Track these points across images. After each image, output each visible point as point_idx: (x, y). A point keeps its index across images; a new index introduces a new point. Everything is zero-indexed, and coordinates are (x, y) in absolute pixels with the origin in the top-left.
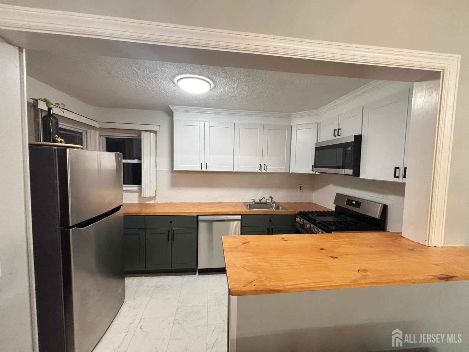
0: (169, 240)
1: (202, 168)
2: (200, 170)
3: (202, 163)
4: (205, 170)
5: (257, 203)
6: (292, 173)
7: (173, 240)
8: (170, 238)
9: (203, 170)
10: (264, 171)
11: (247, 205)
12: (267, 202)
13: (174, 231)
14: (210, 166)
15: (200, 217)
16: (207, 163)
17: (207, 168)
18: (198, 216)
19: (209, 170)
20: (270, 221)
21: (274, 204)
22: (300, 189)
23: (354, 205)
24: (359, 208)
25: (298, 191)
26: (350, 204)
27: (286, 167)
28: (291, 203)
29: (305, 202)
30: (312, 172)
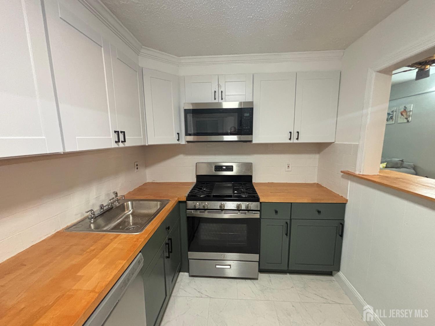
10: (121, 145)
21: (130, 203)
22: (137, 168)
23: (225, 170)
24: (232, 171)
25: (136, 172)
26: (220, 170)
27: (143, 137)
28: (132, 191)
29: (142, 185)
30: (177, 142)
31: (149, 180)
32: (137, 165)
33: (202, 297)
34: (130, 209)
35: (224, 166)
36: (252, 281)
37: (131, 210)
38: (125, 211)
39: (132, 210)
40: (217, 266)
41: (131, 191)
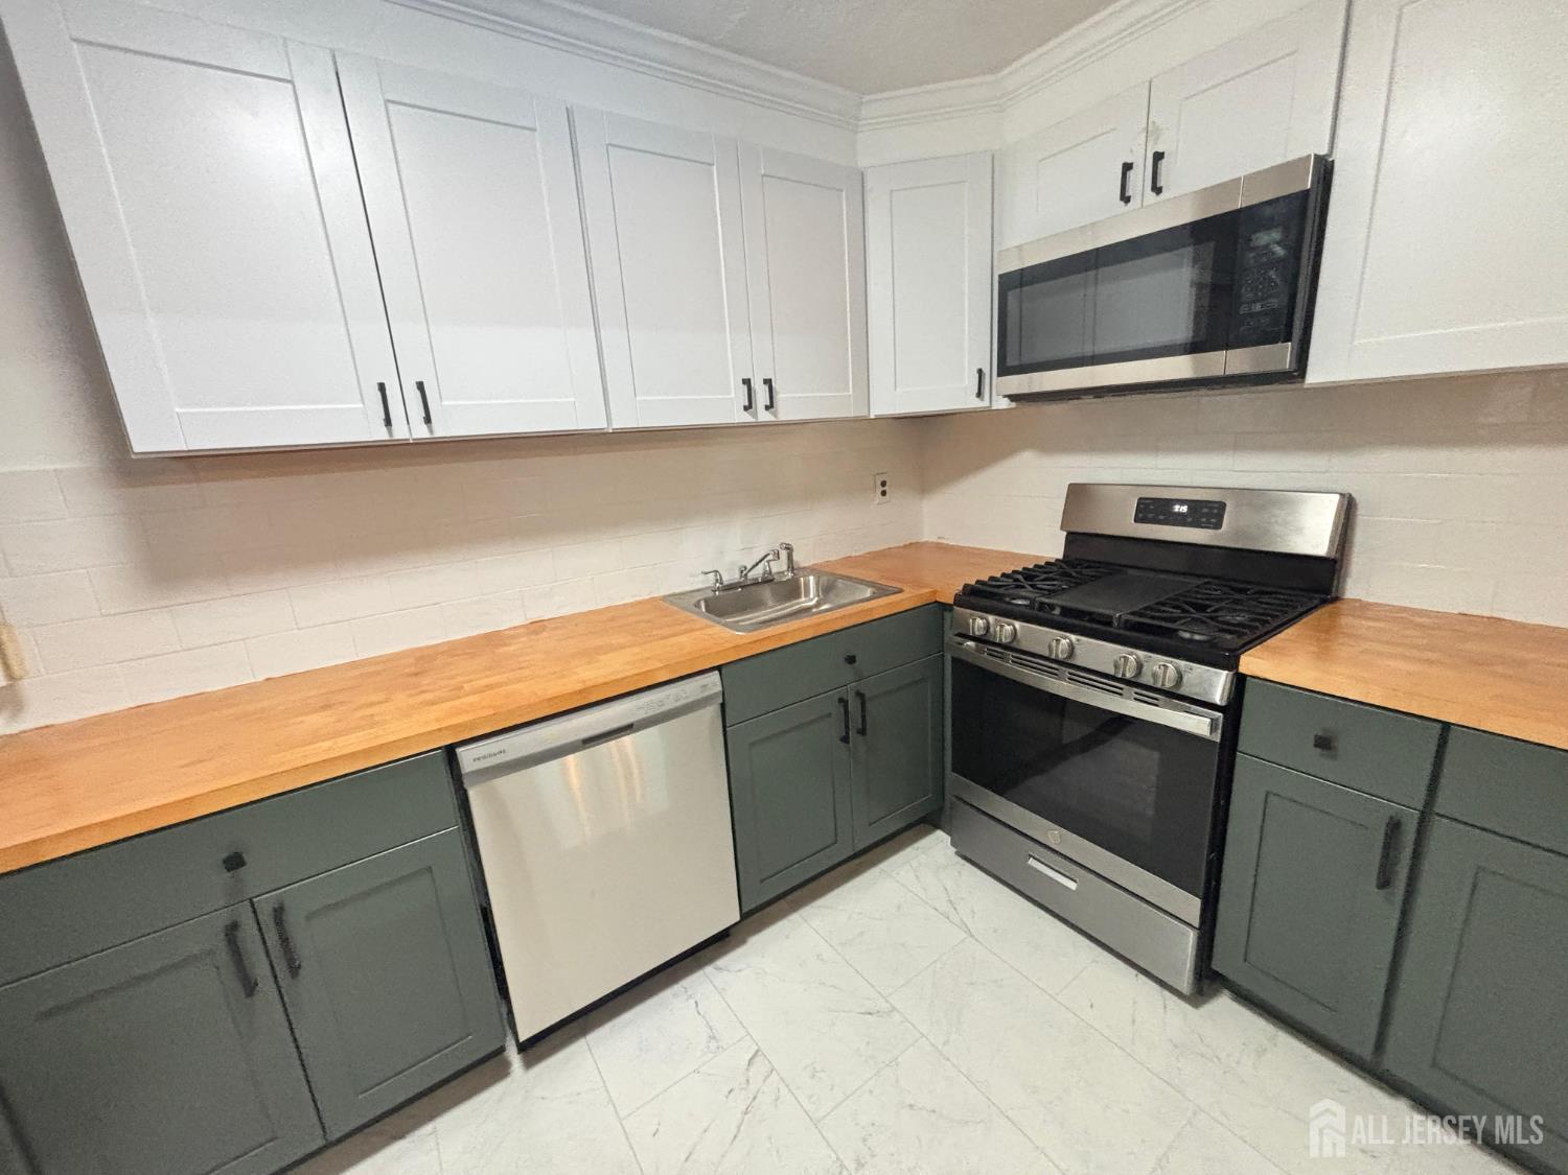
0: (250, 987)
1: (388, 422)
2: (379, 434)
3: (382, 387)
4: (421, 432)
5: (731, 587)
6: (878, 418)
7: (294, 970)
8: (260, 969)
9: (401, 432)
10: (764, 416)
11: (697, 605)
12: (774, 571)
13: (279, 913)
14: (446, 403)
15: (468, 758)
16: (420, 386)
17: (428, 420)
18: (450, 751)
19: (442, 430)
20: (851, 660)
21: (811, 578)
22: (884, 493)
23: (1181, 520)
24: (1218, 526)
25: (877, 502)
26: (1161, 517)
27: (854, 391)
28: (856, 557)
29: (902, 545)
30: (975, 403)
31: (928, 537)
32: (884, 484)
33: (948, 918)
34: (811, 596)
35: (1182, 502)
36: (1162, 996)
37: (812, 600)
38: (799, 596)
39: (816, 599)
40: (1031, 862)
41: (854, 554)
